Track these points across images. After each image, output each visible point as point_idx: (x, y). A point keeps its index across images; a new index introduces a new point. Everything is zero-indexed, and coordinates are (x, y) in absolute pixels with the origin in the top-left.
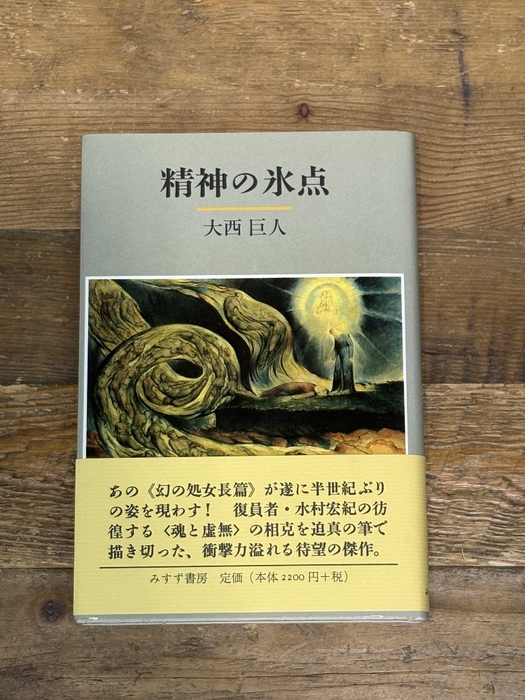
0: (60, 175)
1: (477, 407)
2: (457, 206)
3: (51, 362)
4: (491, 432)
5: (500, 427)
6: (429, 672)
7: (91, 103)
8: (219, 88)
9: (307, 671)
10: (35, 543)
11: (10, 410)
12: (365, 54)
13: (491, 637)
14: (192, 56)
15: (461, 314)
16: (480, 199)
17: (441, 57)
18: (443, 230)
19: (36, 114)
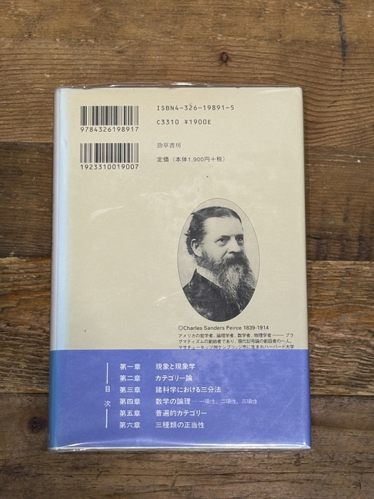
0: (43, 102)
1: (350, 278)
2: (336, 130)
3: (36, 240)
4: (359, 296)
5: (367, 293)
6: (313, 473)
7: (67, 50)
8: (162, 39)
9: (223, 471)
10: (23, 374)
11: (5, 276)
12: (269, 17)
13: (359, 447)
14: (142, 16)
15: (339, 210)
16: (354, 125)
17: (326, 20)
18: (326, 147)
19: (25, 56)
